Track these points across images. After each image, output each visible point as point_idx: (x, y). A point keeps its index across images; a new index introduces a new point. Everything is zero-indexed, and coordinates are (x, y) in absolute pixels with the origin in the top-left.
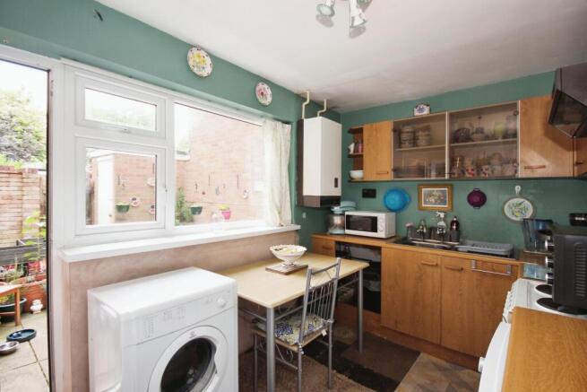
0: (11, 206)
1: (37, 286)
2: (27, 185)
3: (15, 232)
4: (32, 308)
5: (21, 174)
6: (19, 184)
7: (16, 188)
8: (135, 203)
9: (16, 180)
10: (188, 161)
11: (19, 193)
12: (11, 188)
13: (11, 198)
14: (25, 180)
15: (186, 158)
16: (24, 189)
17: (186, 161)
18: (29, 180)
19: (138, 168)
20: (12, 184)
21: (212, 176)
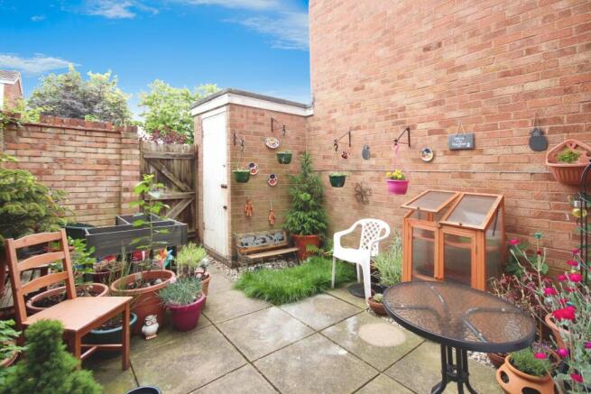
0: (108, 173)
1: (151, 293)
2: (126, 146)
3: (112, 206)
4: (144, 329)
5: (119, 133)
6: (116, 146)
7: (113, 151)
8: (254, 171)
9: (113, 140)
10: (312, 115)
11: (117, 157)
12: (108, 151)
13: (107, 162)
14: (124, 141)
15: (309, 112)
16: (123, 151)
17: (306, 117)
18: (129, 141)
19: (255, 123)
20: (109, 145)
21: (352, 133)
